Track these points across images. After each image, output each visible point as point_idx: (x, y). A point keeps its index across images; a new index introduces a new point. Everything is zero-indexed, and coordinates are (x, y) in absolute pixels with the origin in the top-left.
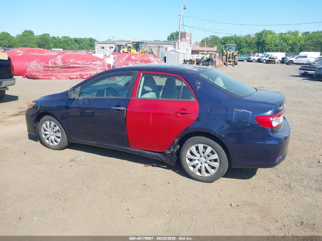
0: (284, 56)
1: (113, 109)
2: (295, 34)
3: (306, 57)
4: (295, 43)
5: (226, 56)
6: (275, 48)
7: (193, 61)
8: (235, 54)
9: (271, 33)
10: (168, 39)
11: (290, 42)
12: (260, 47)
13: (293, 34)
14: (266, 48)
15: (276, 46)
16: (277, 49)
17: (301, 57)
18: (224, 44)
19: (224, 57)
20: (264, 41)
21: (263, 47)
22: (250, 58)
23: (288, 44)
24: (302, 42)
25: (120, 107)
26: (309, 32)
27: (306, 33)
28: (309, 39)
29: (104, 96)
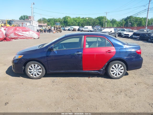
0: (79, 28)
1: (76, 54)
2: (79, 18)
3: (87, 28)
4: (79, 22)
5: (56, 28)
6: (72, 24)
7: (42, 30)
8: (60, 27)
9: (69, 17)
10: (20, 19)
11: (77, 22)
12: (66, 24)
13: (78, 18)
14: (68, 24)
15: (72, 23)
16: (73, 25)
17: (86, 28)
18: (49, 22)
19: (55, 28)
20: (67, 21)
21: (67, 24)
22: (65, 29)
23: (77, 23)
24: (82, 22)
25: (79, 52)
26: (84, 18)
27: (83, 18)
28: (84, 20)
29: (64, 49)
